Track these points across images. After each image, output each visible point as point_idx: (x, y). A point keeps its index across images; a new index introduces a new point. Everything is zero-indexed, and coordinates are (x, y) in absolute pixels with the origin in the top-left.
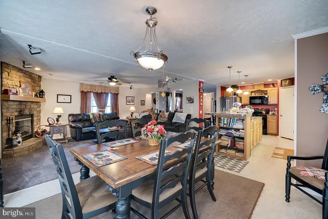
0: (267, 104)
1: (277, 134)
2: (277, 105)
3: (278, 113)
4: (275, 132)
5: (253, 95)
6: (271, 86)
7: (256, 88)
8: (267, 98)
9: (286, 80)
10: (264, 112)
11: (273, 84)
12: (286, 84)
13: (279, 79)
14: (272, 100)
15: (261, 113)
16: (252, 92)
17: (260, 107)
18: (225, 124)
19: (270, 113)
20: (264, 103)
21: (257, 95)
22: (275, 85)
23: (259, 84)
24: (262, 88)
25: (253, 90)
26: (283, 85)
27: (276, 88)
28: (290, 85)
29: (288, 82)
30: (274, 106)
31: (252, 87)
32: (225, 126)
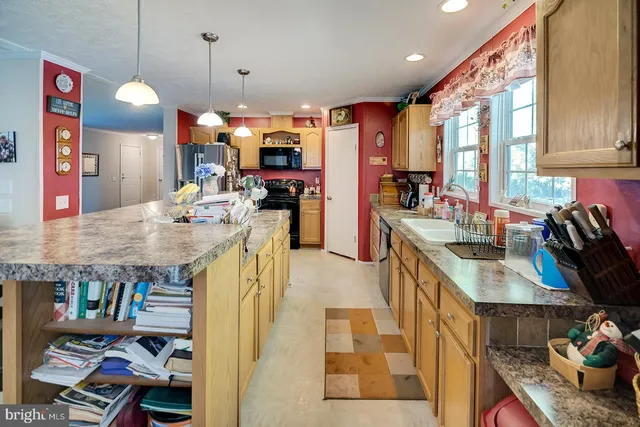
0: (299, 169)
1: (320, 246)
2: (319, 173)
3: (322, 191)
4: (315, 239)
5: (269, 143)
6: (308, 123)
7: (276, 127)
8: (300, 154)
9: (340, 108)
10: (293, 189)
11: (312, 121)
12: (341, 118)
13: (324, 105)
14: (310, 160)
15: (287, 190)
16: (265, 136)
17: (284, 177)
18: (95, 305)
19: (306, 190)
20: (294, 165)
21: (276, 145)
22: (316, 123)
23: (282, 117)
24: (289, 127)
25: (269, 131)
26: (334, 121)
27: (318, 130)
28: (349, 122)
29: (343, 113)
30: (313, 173)
31: (266, 122)
32: (91, 315)
